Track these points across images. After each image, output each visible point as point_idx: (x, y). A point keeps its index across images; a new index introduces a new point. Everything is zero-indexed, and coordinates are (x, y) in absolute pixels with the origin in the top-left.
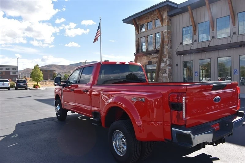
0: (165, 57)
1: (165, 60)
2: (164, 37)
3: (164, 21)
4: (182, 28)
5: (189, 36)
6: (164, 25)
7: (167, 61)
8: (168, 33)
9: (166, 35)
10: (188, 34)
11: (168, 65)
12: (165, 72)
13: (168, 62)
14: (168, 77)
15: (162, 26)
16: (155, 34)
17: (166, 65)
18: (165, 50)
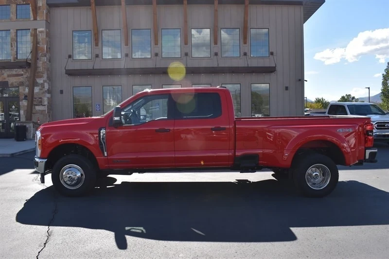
0: (41, 77)
1: (40, 81)
2: (38, 41)
3: (39, 12)
4: (73, 31)
5: (85, 46)
6: (38, 19)
7: (46, 84)
8: (48, 35)
9: (42, 37)
10: (83, 43)
11: (46, 91)
12: (41, 103)
13: (46, 86)
14: (48, 113)
15: (35, 19)
16: (16, 31)
17: (42, 91)
18: (40, 64)
